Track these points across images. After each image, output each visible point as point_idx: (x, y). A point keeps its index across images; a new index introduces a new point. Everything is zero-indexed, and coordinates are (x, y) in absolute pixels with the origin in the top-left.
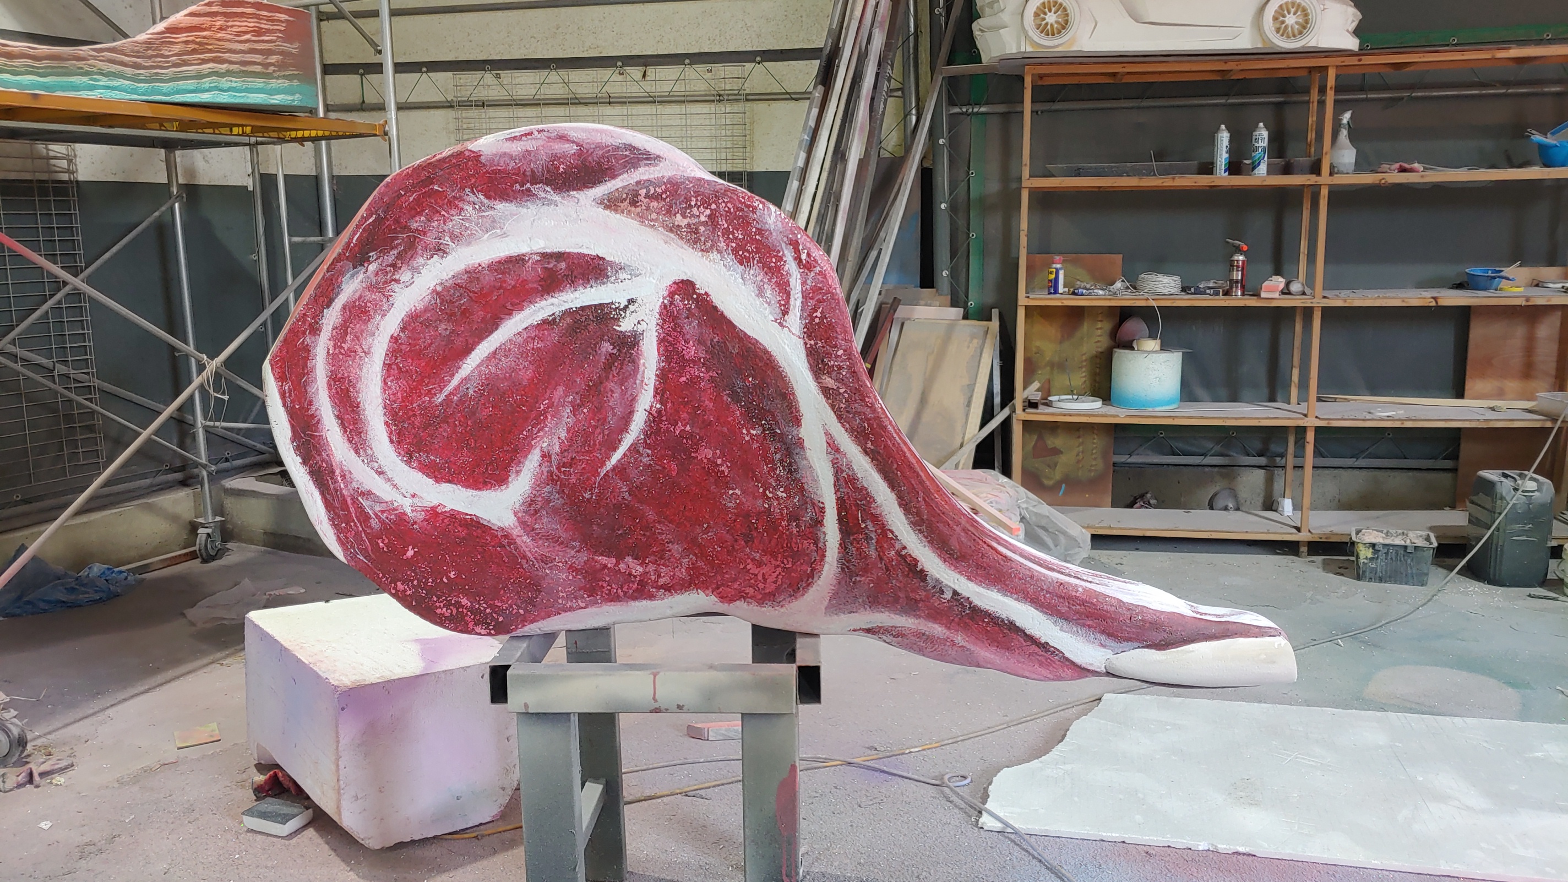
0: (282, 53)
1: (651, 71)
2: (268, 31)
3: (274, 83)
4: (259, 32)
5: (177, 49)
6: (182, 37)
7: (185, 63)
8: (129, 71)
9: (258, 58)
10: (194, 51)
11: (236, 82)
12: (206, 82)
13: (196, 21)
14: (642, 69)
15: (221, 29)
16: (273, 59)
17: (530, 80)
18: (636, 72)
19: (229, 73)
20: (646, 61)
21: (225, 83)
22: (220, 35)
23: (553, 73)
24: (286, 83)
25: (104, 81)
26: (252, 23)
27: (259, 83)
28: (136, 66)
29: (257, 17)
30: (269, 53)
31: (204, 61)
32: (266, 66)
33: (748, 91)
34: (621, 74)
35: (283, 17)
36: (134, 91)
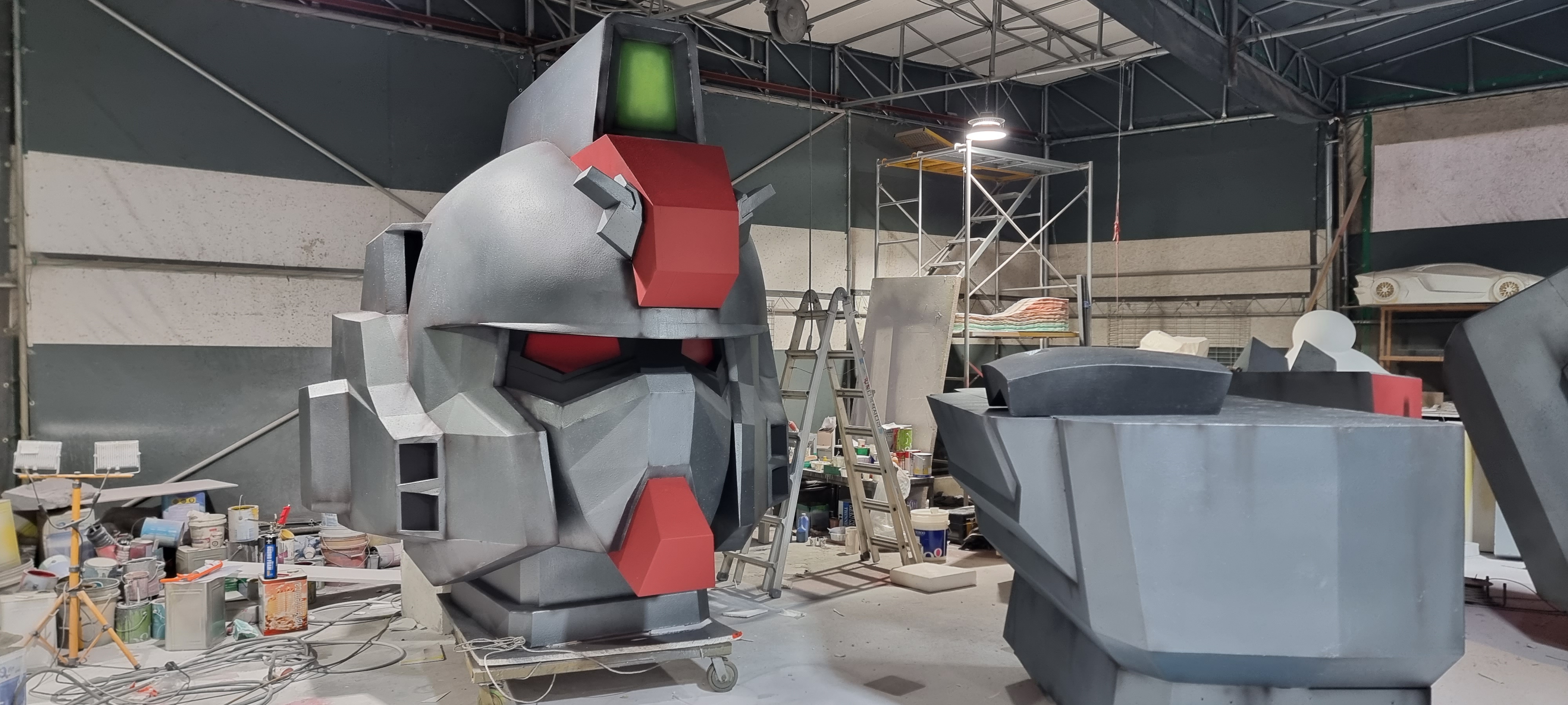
0: (1060, 315)
1: (1201, 303)
2: (1057, 308)
3: (1056, 324)
4: (1054, 308)
5: (1028, 315)
6: (1030, 311)
7: (1031, 319)
8: (1015, 323)
9: (1053, 316)
10: (1033, 316)
11: (1045, 325)
12: (1036, 325)
13: (1035, 306)
14: (1196, 302)
15: (1042, 308)
16: (1057, 316)
17: (1142, 306)
18: (1193, 303)
19: (1043, 322)
20: (1198, 298)
21: (1041, 325)
22: (1042, 310)
23: (1154, 303)
24: (1061, 324)
25: (1008, 326)
26: (1051, 306)
27: (1052, 324)
28: (1017, 321)
29: (1053, 303)
30: (1055, 315)
31: (1036, 318)
32: (1055, 319)
33: (1248, 312)
34: (1186, 304)
35: (1061, 303)
36: (1015, 329)
